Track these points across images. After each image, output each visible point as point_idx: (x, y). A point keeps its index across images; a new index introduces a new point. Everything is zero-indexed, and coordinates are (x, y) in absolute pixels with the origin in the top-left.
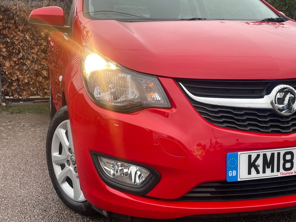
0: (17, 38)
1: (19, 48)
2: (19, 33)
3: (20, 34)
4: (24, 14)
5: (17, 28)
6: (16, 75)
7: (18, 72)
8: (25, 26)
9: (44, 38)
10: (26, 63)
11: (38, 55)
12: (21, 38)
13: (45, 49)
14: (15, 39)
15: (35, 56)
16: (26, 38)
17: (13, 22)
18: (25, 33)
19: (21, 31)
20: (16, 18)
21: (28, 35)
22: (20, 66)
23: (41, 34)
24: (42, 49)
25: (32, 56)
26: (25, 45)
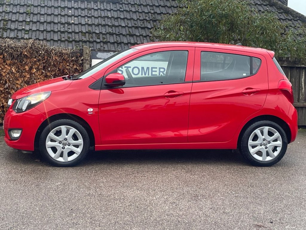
0: (4, 71)
1: (6, 79)
2: (6, 66)
3: (8, 67)
4: (11, 51)
5: (5, 62)
6: (2, 102)
7: (4, 99)
8: (12, 60)
9: (27, 71)
10: (11, 92)
11: (21, 86)
12: (8, 70)
13: (28, 80)
14: (3, 71)
15: (19, 87)
16: (12, 70)
17: (2, 57)
18: (12, 66)
19: (8, 64)
20: (5, 54)
21: (14, 68)
22: (6, 94)
23: (26, 68)
24: (26, 80)
25: (16, 86)
26: (11, 77)
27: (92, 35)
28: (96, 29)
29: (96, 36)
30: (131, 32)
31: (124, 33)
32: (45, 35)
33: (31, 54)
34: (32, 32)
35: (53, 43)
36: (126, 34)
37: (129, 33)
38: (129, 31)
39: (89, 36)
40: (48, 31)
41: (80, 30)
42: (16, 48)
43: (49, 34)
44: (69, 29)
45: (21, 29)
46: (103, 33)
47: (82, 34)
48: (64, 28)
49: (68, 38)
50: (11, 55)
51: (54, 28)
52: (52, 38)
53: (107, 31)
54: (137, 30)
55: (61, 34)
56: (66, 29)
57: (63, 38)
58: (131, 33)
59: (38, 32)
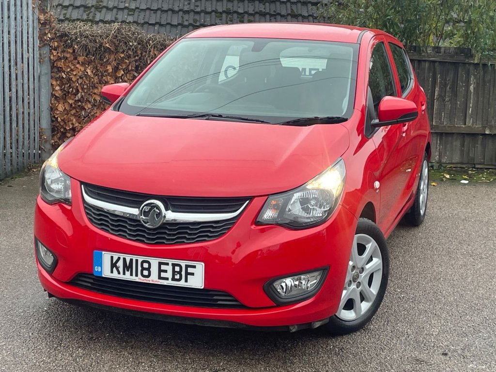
0: (75, 73)
1: (77, 87)
2: (78, 66)
3: (80, 68)
4: (86, 41)
5: (75, 58)
8: (86, 56)
12: (80, 73)
14: (73, 74)
16: (87, 72)
17: (71, 51)
18: (87, 66)
19: (81, 63)
20: (76, 47)
21: (90, 69)
22: (78, 110)
23: (108, 68)
25: (93, 98)
26: (85, 82)
27: (231, 17)
28: (239, 7)
29: (238, 18)
30: (295, 10)
31: (284, 12)
32: (158, 16)
33: (116, 46)
34: (140, 12)
35: (169, 29)
36: (286, 14)
37: (291, 12)
38: (292, 9)
39: (227, 18)
40: (164, 11)
41: (214, 9)
42: (93, 36)
43: (164, 15)
44: (197, 6)
45: (123, 7)
46: (250, 12)
47: (217, 15)
48: (188, 6)
49: (194, 22)
50: (85, 47)
51: (174, 5)
52: (169, 21)
53: (257, 10)
54: (305, 8)
55: (184, 16)
56: (192, 7)
57: (187, 20)
58: (294, 12)
59: (148, 12)
